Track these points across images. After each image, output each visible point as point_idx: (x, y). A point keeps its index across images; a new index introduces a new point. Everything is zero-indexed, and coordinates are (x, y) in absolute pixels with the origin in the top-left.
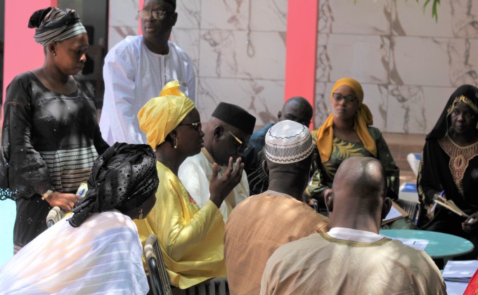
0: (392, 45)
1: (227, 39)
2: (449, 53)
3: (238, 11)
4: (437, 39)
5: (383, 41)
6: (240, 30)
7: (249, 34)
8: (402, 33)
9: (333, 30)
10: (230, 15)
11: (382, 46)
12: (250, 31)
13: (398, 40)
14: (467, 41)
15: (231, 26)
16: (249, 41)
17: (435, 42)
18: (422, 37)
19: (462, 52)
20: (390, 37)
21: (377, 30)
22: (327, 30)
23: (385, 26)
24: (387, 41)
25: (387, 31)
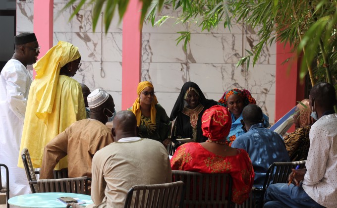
0: (188, 68)
1: (88, 67)
2: (222, 73)
3: (95, 50)
4: (214, 65)
5: (182, 66)
6: (96, 61)
7: (101, 64)
8: (194, 62)
9: (153, 61)
10: (90, 52)
11: (182, 70)
12: (102, 62)
13: (191, 65)
14: (233, 65)
15: (91, 59)
16: (102, 68)
17: (214, 66)
18: (206, 63)
19: (230, 72)
20: (186, 64)
21: (179, 60)
22: (149, 61)
23: (183, 57)
24: (185, 66)
25: (185, 61)
